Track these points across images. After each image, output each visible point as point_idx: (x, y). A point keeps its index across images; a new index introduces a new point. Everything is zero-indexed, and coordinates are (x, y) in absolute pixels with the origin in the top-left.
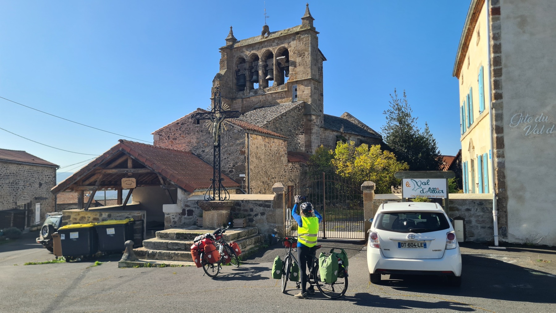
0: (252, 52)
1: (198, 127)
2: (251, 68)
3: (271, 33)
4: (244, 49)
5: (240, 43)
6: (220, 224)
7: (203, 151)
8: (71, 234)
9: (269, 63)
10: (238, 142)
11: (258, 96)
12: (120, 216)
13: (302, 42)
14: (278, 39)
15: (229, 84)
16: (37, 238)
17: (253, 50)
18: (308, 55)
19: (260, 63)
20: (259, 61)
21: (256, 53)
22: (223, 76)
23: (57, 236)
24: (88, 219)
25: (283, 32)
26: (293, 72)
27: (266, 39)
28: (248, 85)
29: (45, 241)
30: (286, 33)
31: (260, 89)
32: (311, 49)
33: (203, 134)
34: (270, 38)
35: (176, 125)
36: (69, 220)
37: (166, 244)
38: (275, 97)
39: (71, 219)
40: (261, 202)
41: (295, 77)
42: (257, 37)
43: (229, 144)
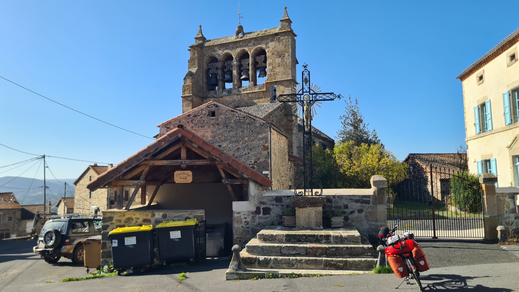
0: (226, 51)
1: (213, 119)
2: (224, 67)
3: (246, 33)
4: (216, 48)
5: (211, 42)
6: (320, 223)
7: (220, 146)
8: (126, 239)
9: (244, 62)
10: (260, 136)
11: (233, 96)
12: (178, 216)
13: (282, 43)
14: (255, 40)
15: (199, 83)
16: (34, 248)
17: (226, 49)
18: (288, 56)
19: (235, 62)
20: (233, 61)
21: (230, 52)
22: (195, 74)
23: (89, 243)
24: (137, 220)
25: (259, 32)
26: (272, 73)
27: (241, 39)
28: (221, 85)
29: (49, 250)
30: (263, 34)
31: (234, 88)
32: (292, 51)
33: (220, 127)
34: (245, 38)
35: (187, 117)
36: (111, 222)
37: (279, 248)
38: (251, 97)
39: (114, 221)
40: (357, 198)
41: (273, 78)
42: (230, 37)
43: (250, 138)
